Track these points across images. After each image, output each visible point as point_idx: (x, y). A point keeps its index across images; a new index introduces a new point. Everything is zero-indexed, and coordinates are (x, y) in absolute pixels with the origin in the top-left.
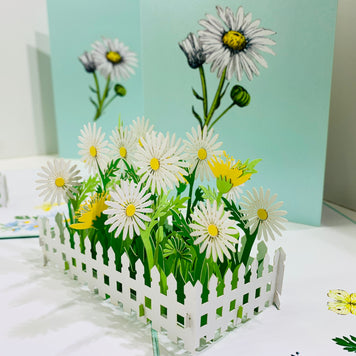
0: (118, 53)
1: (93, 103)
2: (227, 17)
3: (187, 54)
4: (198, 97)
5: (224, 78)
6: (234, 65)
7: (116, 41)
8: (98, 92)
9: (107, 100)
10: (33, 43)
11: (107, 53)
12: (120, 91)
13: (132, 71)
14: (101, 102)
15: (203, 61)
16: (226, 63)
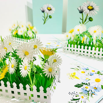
0: (50, 8)
1: (43, 20)
2: (89, 3)
3: (79, 10)
4: (81, 19)
5: (87, 16)
6: (90, 13)
7: (50, 5)
8: (45, 17)
9: (47, 19)
10: (26, 5)
11: (48, 8)
12: (50, 17)
13: (54, 12)
14: (45, 20)
15: (83, 12)
16: (88, 13)
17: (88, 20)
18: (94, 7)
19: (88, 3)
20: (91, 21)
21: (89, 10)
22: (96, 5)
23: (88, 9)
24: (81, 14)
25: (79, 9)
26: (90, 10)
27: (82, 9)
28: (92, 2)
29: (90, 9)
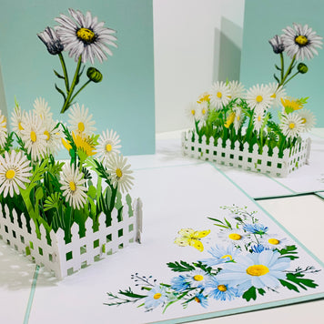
17: (295, 70)
18: (310, 38)
19: (296, 27)
20: (302, 72)
21: (297, 46)
22: (314, 33)
23: (297, 43)
24: (279, 55)
25: (274, 42)
26: (301, 46)
27: (280, 43)
28: (306, 26)
29: (302, 42)
